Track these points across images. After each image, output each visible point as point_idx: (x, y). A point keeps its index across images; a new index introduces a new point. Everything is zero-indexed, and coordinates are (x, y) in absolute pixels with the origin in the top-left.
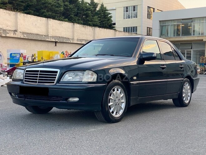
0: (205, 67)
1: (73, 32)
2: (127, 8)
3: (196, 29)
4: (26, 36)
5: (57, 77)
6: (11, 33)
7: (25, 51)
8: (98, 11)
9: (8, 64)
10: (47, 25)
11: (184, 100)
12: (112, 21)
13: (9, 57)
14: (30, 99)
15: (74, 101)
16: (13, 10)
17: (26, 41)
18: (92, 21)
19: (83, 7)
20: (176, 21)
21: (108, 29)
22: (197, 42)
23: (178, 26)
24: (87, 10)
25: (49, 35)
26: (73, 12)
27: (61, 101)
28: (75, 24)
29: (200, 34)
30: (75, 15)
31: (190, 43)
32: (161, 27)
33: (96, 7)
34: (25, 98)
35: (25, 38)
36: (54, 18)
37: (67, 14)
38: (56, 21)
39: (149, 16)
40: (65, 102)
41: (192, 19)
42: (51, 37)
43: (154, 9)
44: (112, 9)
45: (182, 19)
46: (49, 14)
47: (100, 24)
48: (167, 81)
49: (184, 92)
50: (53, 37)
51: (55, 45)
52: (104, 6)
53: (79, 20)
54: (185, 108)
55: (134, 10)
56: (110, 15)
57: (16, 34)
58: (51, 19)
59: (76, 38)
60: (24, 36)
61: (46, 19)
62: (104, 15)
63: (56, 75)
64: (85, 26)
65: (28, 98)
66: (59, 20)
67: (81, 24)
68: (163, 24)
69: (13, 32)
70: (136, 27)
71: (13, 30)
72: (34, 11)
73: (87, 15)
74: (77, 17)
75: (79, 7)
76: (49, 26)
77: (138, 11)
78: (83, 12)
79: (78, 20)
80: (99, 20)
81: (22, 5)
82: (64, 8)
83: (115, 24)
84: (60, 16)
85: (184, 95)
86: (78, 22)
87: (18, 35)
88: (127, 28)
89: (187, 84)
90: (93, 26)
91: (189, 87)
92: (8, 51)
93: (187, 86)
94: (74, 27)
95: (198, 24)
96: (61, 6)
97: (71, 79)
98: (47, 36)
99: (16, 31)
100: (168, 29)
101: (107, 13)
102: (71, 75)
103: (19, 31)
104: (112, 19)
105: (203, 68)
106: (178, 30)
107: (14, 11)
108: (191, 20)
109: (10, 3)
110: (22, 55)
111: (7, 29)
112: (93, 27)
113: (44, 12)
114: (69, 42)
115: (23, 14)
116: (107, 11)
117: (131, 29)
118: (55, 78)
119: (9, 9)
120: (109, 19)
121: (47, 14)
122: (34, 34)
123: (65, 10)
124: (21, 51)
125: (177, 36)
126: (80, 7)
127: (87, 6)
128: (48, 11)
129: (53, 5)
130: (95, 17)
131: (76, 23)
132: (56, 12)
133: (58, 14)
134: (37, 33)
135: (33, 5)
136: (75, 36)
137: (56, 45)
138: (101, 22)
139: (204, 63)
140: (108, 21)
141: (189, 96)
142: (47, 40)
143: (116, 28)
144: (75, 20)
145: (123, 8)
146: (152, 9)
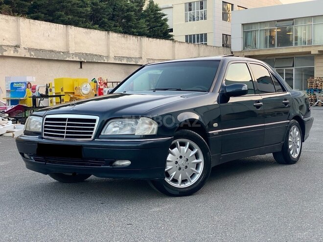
0: (315, 95)
1: (108, 45)
2: (190, 4)
3: (299, 35)
4: (33, 55)
5: (95, 128)
6: (10, 50)
7: (34, 78)
8: (145, 11)
9: (8, 100)
10: (67, 35)
11: (291, 153)
12: (167, 26)
13: (9, 89)
14: (54, 162)
15: (123, 165)
16: (12, 14)
17: (34, 62)
18: (136, 28)
19: (122, 6)
20: (268, 24)
21: (162, 39)
22: (300, 56)
23: (271, 31)
24: (128, 10)
25: (71, 52)
26: (107, 13)
27: (102, 166)
28: (110, 33)
29: (307, 43)
30: (109, 19)
31: (290, 57)
32: (245, 33)
33: (143, 6)
34: (46, 162)
35: (32, 57)
36: (76, 24)
37: (97, 17)
38: (81, 29)
39: (225, 16)
40: (109, 167)
41: (292, 19)
42: (73, 54)
43: (232, 5)
44: (166, 7)
45: (278, 21)
46: (69, 18)
47: (150, 32)
48: (265, 126)
49: (291, 141)
50: (76, 54)
51: (79, 67)
52: (155, 3)
53: (117, 27)
54: (293, 165)
55: (202, 8)
56: (164, 17)
57: (17, 52)
58: (73, 26)
59: (112, 55)
60: (31, 55)
61: (65, 26)
62: (154, 17)
63: (94, 125)
64: (125, 36)
65: (50, 162)
66: (85, 27)
67: (120, 32)
68: (248, 28)
69: (13, 49)
70: (206, 34)
71: (13, 45)
72: (46, 14)
73: (129, 19)
74: (114, 23)
75: (115, 5)
76: (70, 37)
77: (208, 9)
78: (122, 14)
79: (114, 27)
80: (148, 25)
81: (26, 6)
82: (92, 8)
83: (171, 30)
84: (86, 22)
85: (290, 147)
86: (115, 30)
87: (22, 53)
88: (190, 36)
89: (295, 129)
90: (139, 35)
91: (297, 133)
92: (7, 79)
93: (295, 132)
94: (108, 38)
95: (303, 28)
96: (87, 4)
97: (117, 131)
98: (67, 53)
99: (17, 46)
100: (255, 36)
101: (160, 13)
102: (117, 125)
103: (22, 46)
104: (168, 23)
105: (312, 96)
106: (271, 37)
107: (14, 15)
108: (292, 21)
109: (7, 3)
110: (29, 86)
111: (4, 44)
112: (139, 37)
113: (60, 16)
114: (102, 61)
115: (27, 20)
116: (160, 10)
117: (198, 38)
118: (93, 129)
119: (6, 11)
120: (163, 23)
121: (66, 18)
122: (47, 50)
123: (94, 11)
124: (28, 79)
125: (270, 47)
126: (117, 5)
127: (129, 3)
128: (67, 14)
129: (74, 4)
130: (141, 21)
131: (112, 31)
132: (79, 14)
133: (83, 17)
134: (51, 49)
135: (43, 4)
136: (111, 51)
137: (81, 67)
138: (150, 28)
139: (314, 88)
140: (162, 26)
141: (298, 147)
142: (67, 59)
143: (174, 38)
144: (110, 27)
145: (184, 5)
146: (229, 6)
